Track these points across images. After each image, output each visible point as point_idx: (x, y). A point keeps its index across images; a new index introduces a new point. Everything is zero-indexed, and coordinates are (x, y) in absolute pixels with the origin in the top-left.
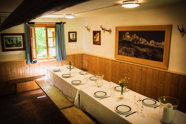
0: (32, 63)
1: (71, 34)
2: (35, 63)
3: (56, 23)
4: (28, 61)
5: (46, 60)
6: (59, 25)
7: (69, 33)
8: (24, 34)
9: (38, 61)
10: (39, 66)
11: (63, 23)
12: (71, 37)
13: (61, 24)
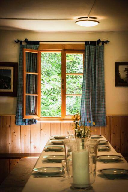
0: (26, 125)
1: (121, 68)
2: (31, 124)
3: (85, 42)
4: (19, 117)
5: (58, 122)
6: (92, 47)
7: (117, 64)
8: (17, 63)
9: (38, 122)
10: (42, 131)
11: (103, 43)
12: (123, 75)
13: (98, 44)
